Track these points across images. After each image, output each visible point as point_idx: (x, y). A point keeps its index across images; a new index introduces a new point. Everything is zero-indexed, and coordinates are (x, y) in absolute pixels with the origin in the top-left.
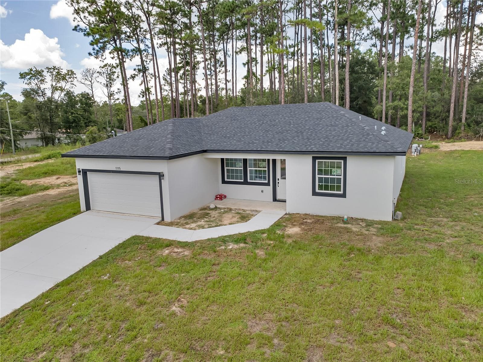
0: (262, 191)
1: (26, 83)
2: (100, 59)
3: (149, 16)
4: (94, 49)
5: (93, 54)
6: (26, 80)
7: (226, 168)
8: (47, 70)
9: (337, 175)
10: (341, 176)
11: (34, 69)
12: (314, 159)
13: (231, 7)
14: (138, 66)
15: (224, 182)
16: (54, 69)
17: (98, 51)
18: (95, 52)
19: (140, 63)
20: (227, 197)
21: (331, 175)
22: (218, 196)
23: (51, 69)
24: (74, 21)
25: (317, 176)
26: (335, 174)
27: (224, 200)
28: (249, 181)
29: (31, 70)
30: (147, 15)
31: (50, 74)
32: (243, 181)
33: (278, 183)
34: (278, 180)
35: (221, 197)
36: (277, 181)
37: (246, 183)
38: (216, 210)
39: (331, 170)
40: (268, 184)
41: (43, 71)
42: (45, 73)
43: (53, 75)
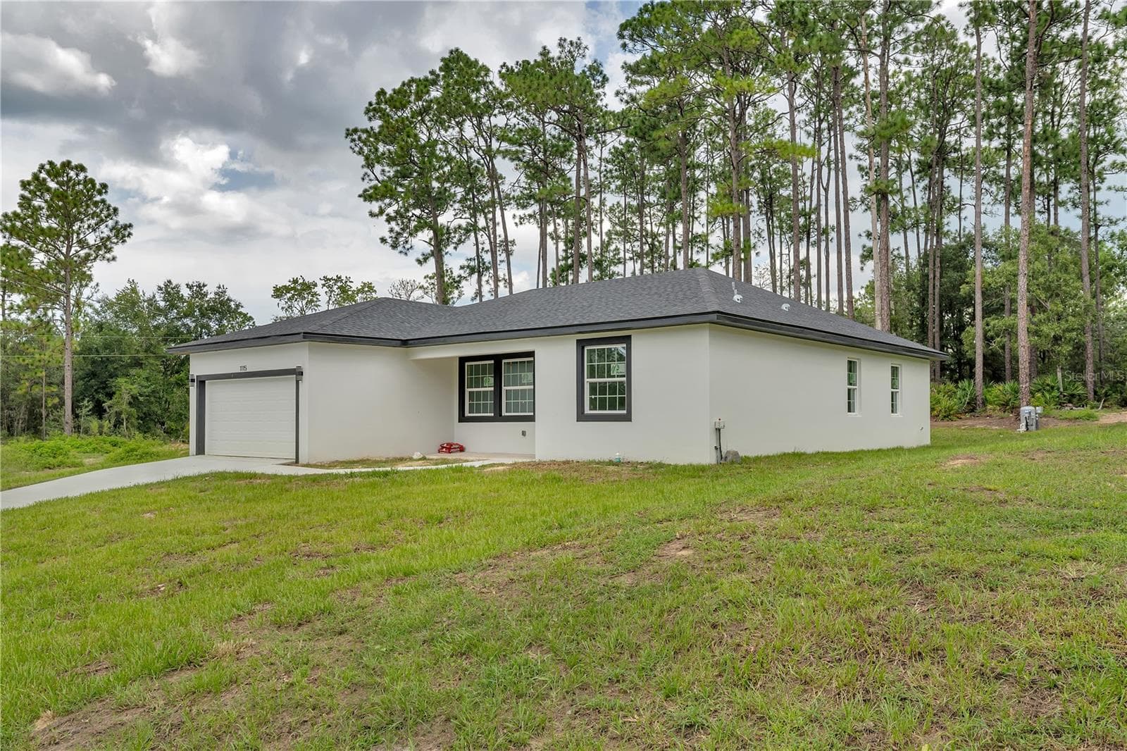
0: (524, 433)
1: (283, 308)
2: (400, 248)
4: (391, 230)
5: (389, 240)
6: (283, 302)
7: (467, 390)
8: (323, 282)
9: (618, 376)
10: (623, 376)
11: (301, 281)
12: (581, 344)
13: (641, 129)
14: (470, 260)
15: (462, 418)
16: (336, 281)
17: (398, 234)
18: (394, 235)
19: (474, 255)
20: (467, 450)
21: (609, 376)
22: (445, 445)
23: (330, 280)
24: (363, 179)
25: (587, 380)
26: (615, 374)
27: (455, 454)
28: (504, 413)
29: (295, 281)
31: (327, 290)
32: (494, 414)
35: (449, 447)
37: (498, 417)
39: (609, 366)
41: (315, 285)
42: (319, 289)
43: (331, 292)
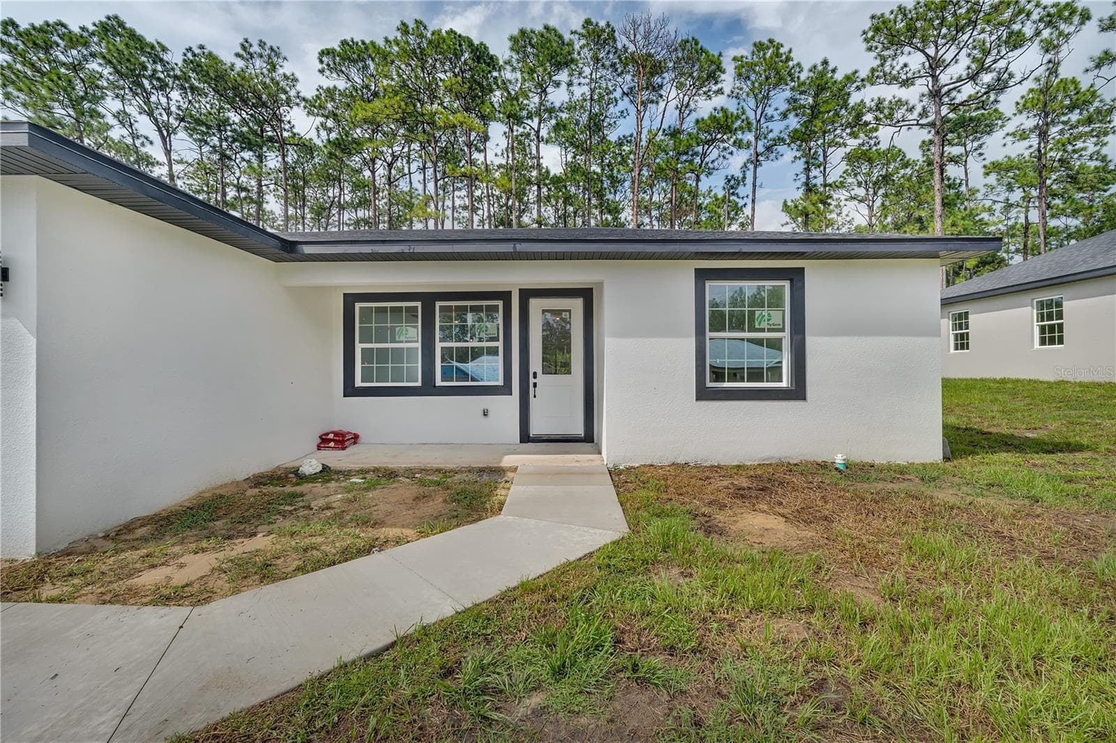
0: (485, 414)
3: (169, 135)
7: (359, 347)
9: (769, 330)
10: (783, 330)
12: (701, 276)
15: (350, 390)
20: (362, 439)
21: (752, 329)
22: (331, 436)
25: (710, 336)
26: (764, 325)
27: (352, 449)
28: (439, 383)
30: (165, 133)
32: (419, 384)
33: (535, 385)
34: (535, 375)
35: (340, 440)
36: (532, 380)
37: (428, 389)
38: (329, 481)
39: (752, 314)
40: (506, 389)
